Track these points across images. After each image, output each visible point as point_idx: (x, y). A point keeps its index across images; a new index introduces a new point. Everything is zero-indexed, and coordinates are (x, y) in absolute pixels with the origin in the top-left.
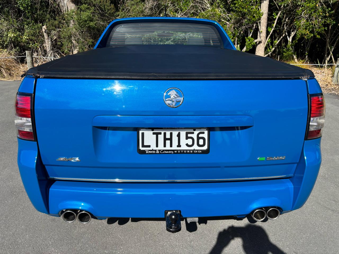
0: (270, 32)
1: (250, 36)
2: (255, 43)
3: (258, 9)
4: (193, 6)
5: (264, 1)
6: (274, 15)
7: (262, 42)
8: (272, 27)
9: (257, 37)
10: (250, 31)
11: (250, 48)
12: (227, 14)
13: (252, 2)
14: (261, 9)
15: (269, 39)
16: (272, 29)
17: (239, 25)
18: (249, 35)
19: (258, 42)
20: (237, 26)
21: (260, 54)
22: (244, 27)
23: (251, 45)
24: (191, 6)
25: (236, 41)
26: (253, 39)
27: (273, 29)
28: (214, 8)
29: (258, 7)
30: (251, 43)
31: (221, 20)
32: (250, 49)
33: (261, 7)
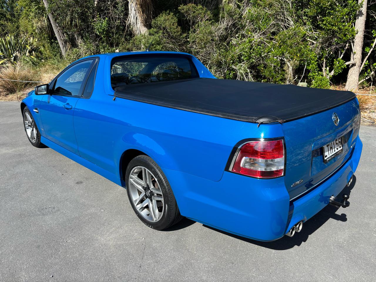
0: (368, 53)
1: (341, 57)
2: (346, 66)
3: (352, 26)
4: (274, 24)
5: (359, 17)
6: (374, 33)
7: (355, 65)
8: (371, 47)
9: (350, 59)
10: (341, 52)
11: (339, 72)
12: (314, 32)
13: (344, 19)
14: (356, 26)
15: (366, 61)
16: (370, 49)
17: (327, 45)
18: (339, 56)
19: (351, 65)
20: (325, 46)
21: (353, 78)
22: (333, 47)
23: (340, 68)
24: (272, 24)
25: (324, 63)
26: (344, 62)
27: (372, 50)
28: (298, 25)
29: (352, 24)
30: (340, 66)
31: (306, 39)
32: (339, 74)
33: (356, 24)
